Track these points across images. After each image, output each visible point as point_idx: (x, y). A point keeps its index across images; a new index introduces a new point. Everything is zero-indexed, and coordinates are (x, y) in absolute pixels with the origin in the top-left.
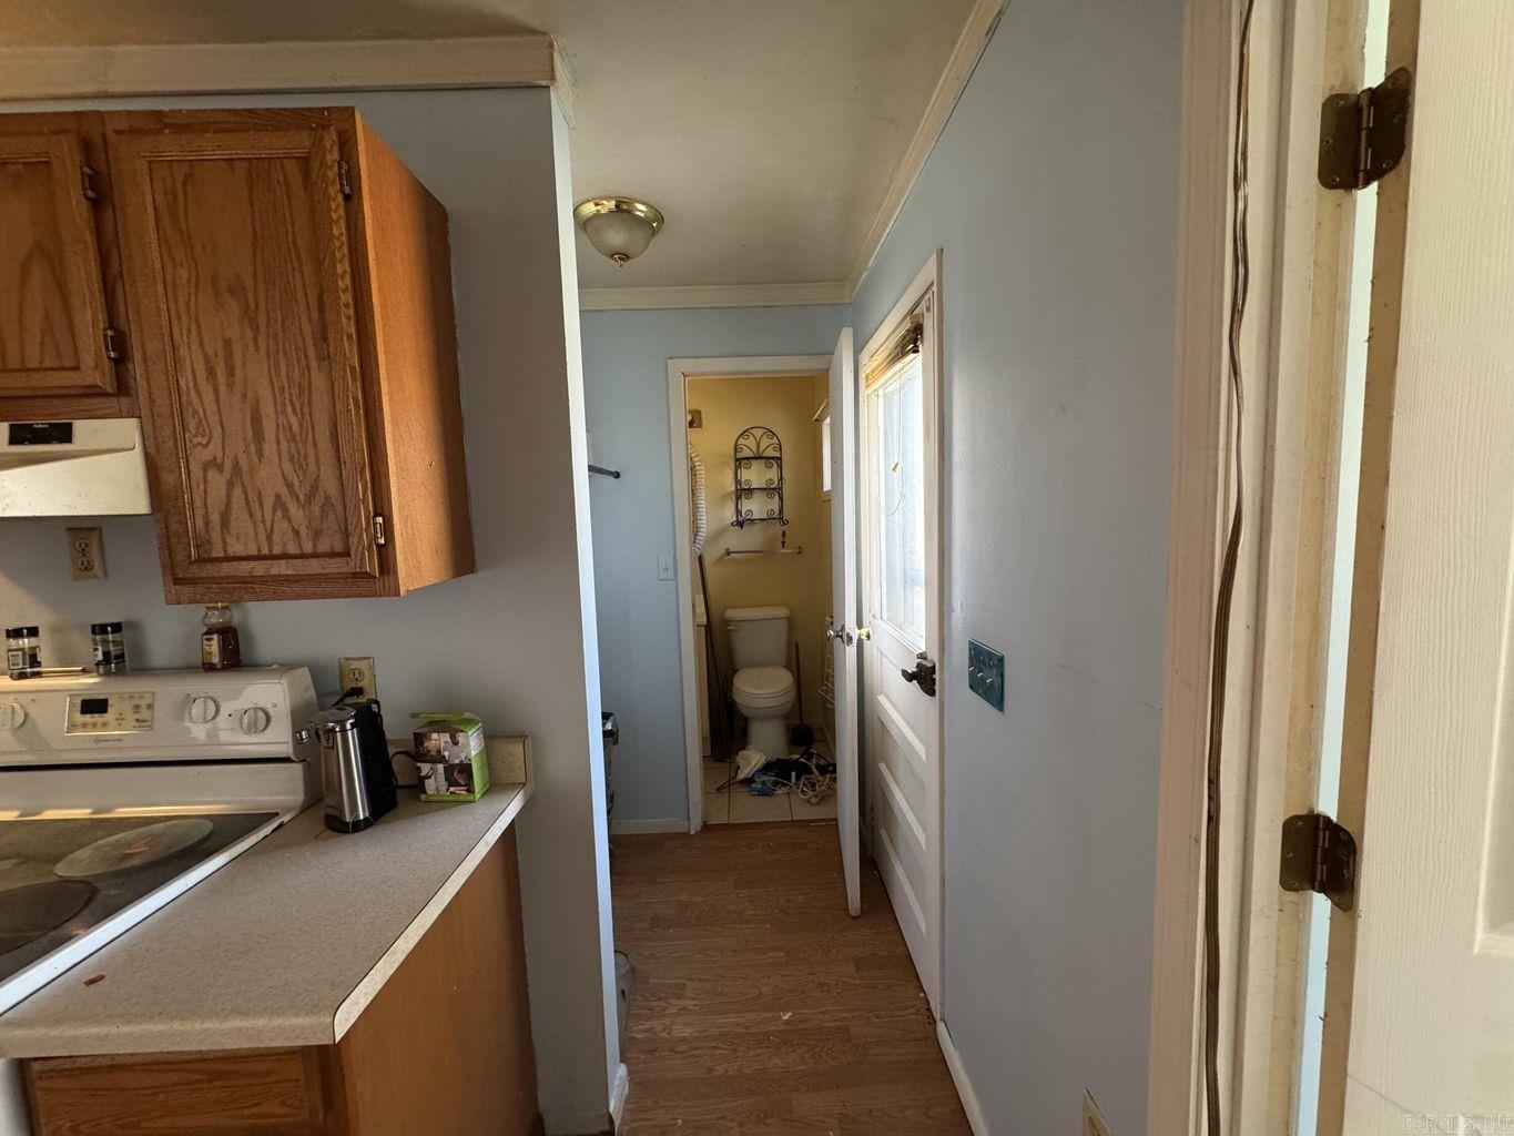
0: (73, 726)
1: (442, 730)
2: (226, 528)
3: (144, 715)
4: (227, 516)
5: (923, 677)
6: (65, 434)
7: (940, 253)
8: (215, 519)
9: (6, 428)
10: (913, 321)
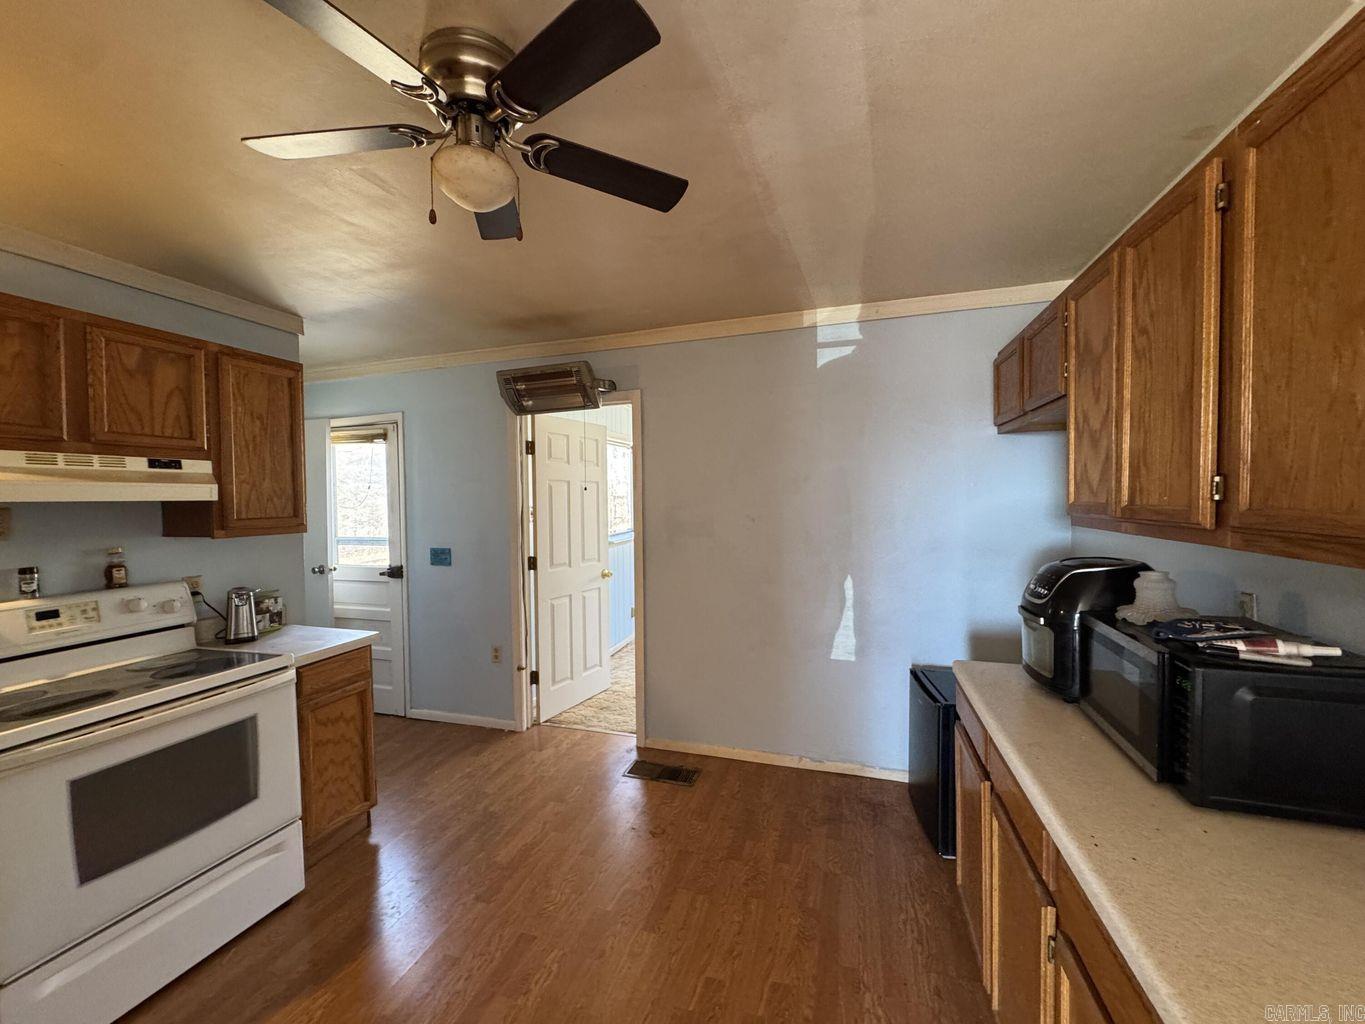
1: (269, 598)
2: (247, 506)
3: (93, 614)
4: (248, 502)
5: (395, 572)
6: (178, 465)
7: (403, 413)
8: (243, 503)
9: (145, 460)
10: (382, 431)
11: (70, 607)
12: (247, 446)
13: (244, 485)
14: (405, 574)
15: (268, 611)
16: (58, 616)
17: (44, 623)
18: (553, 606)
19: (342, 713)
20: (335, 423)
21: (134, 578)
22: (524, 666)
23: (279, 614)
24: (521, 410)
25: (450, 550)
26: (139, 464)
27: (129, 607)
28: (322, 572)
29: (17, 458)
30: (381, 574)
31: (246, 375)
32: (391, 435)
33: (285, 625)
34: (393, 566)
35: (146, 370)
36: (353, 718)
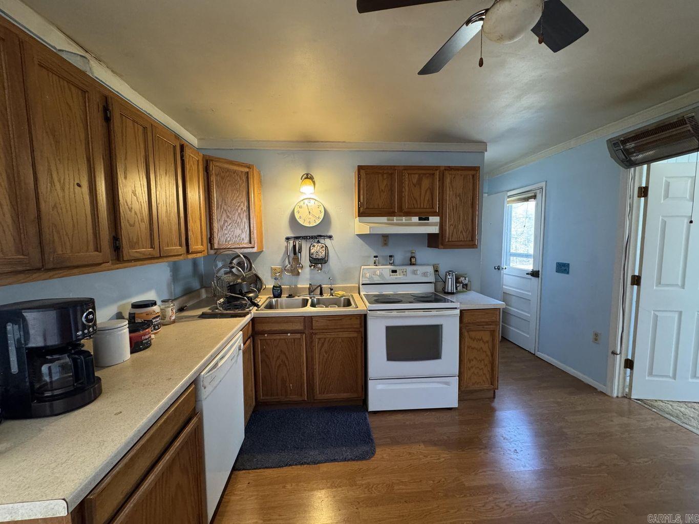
0: (390, 275)
1: (463, 277)
2: (452, 236)
3: (405, 273)
4: (452, 234)
5: (535, 274)
6: (428, 219)
7: (546, 181)
8: (451, 235)
9: (417, 218)
10: (533, 194)
11: (399, 270)
12: (453, 209)
13: (451, 226)
14: (540, 275)
15: (462, 283)
16: (396, 272)
17: (393, 274)
18: (656, 317)
19: (482, 338)
20: (509, 194)
21: (419, 261)
22: (618, 352)
23: (466, 285)
24: (629, 163)
25: (569, 264)
26: (415, 219)
27: (414, 272)
28: (499, 269)
29: (384, 219)
30: (527, 274)
31: (454, 177)
32: (539, 196)
33: (470, 290)
34: (534, 270)
35: (419, 182)
36: (487, 342)
